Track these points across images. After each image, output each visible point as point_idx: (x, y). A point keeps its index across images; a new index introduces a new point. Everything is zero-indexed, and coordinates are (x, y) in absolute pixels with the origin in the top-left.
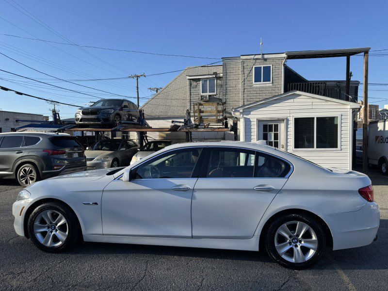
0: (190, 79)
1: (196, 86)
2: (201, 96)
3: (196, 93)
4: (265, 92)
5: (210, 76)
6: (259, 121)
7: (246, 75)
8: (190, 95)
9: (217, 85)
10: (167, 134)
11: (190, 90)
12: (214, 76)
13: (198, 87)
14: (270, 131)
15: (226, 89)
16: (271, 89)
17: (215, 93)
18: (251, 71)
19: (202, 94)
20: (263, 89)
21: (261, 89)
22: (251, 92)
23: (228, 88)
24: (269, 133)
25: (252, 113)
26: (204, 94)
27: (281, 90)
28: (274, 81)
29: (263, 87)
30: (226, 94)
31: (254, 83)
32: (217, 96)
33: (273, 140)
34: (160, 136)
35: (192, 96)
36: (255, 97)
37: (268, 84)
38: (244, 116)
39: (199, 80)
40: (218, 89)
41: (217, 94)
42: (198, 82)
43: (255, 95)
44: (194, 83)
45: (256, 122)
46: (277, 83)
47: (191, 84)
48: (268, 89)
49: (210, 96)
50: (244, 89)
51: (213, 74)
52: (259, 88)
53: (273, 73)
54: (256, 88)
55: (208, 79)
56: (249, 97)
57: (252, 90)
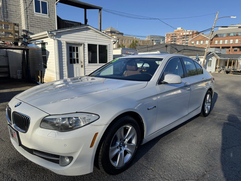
4: (44, 21)
6: (67, 43)
7: (28, 4)
14: (73, 52)
15: (7, 13)
16: (48, 20)
18: (31, 2)
20: (42, 19)
21: (41, 19)
22: (34, 20)
23: (9, 12)
24: (73, 53)
25: (62, 36)
27: (55, 22)
28: (50, 15)
29: (42, 18)
30: (7, 17)
31: (35, 12)
33: (75, 58)
36: (37, 24)
37: (46, 16)
38: (57, 38)
43: (37, 22)
45: (65, 44)
46: (52, 17)
48: (46, 20)
50: (27, 16)
52: (39, 17)
53: (48, 8)
54: (37, 17)
56: (32, 24)
57: (34, 18)
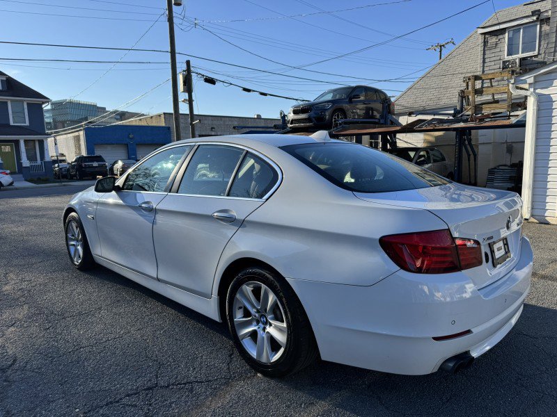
0: (485, 34)
1: (496, 44)
2: (504, 62)
3: (495, 59)
5: (526, 21)
8: (484, 62)
9: (540, 36)
10: (437, 138)
11: (484, 54)
12: (535, 18)
13: (499, 46)
15: (556, 42)
17: (536, 53)
19: (507, 58)
26: (510, 58)
30: (555, 52)
32: (539, 57)
34: (425, 141)
35: (486, 65)
38: (538, 91)
39: (503, 31)
40: (542, 43)
41: (539, 54)
42: (501, 37)
44: (493, 40)
47: (485, 43)
49: (522, 60)
51: (533, 15)
55: (522, 27)
